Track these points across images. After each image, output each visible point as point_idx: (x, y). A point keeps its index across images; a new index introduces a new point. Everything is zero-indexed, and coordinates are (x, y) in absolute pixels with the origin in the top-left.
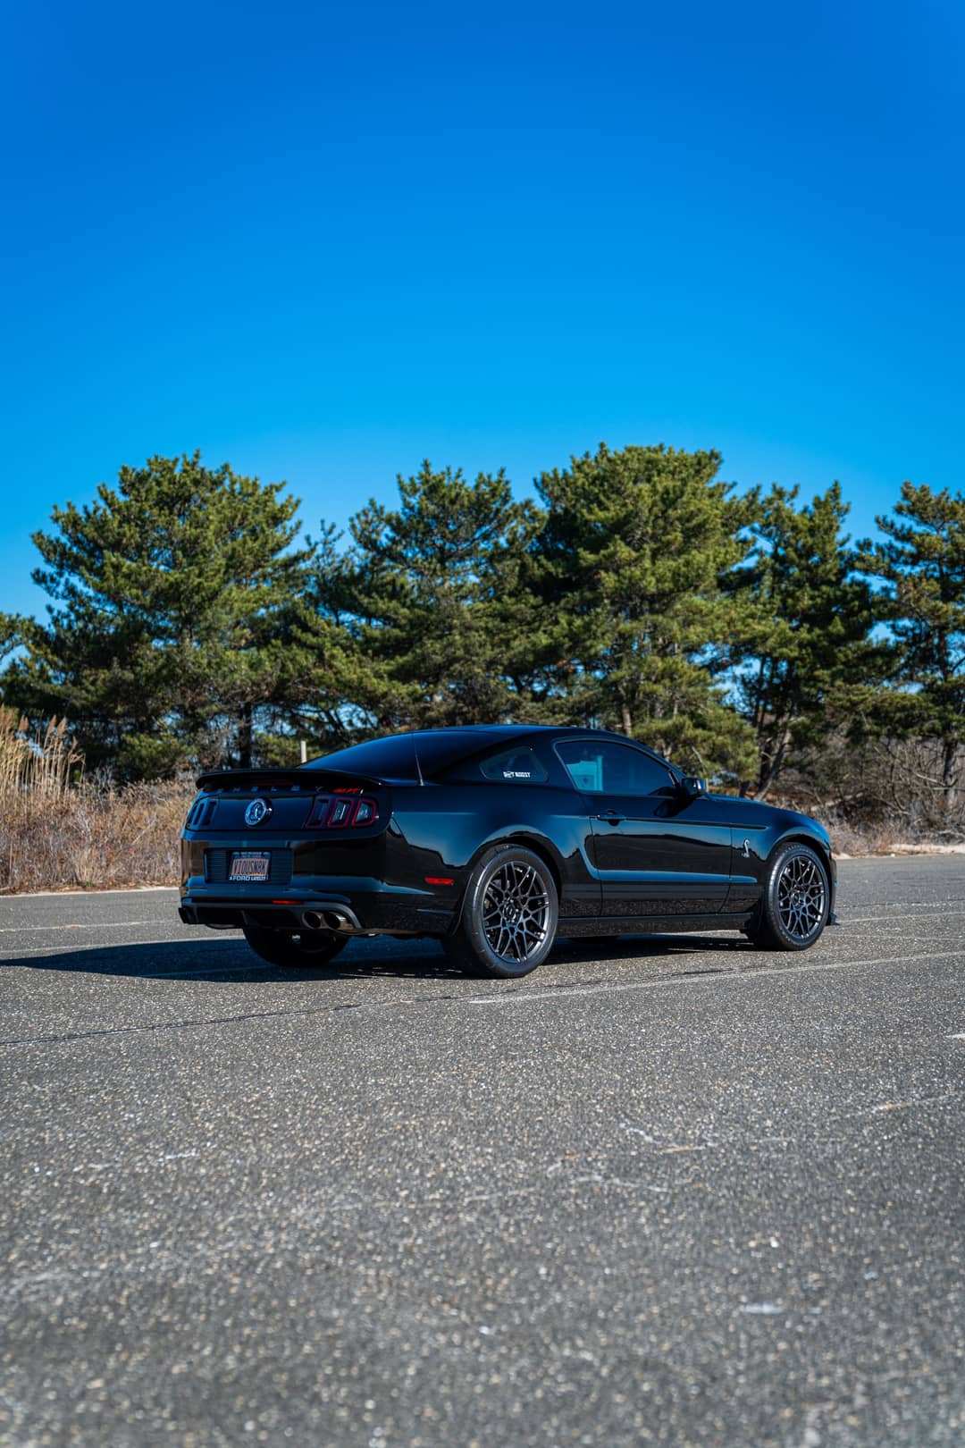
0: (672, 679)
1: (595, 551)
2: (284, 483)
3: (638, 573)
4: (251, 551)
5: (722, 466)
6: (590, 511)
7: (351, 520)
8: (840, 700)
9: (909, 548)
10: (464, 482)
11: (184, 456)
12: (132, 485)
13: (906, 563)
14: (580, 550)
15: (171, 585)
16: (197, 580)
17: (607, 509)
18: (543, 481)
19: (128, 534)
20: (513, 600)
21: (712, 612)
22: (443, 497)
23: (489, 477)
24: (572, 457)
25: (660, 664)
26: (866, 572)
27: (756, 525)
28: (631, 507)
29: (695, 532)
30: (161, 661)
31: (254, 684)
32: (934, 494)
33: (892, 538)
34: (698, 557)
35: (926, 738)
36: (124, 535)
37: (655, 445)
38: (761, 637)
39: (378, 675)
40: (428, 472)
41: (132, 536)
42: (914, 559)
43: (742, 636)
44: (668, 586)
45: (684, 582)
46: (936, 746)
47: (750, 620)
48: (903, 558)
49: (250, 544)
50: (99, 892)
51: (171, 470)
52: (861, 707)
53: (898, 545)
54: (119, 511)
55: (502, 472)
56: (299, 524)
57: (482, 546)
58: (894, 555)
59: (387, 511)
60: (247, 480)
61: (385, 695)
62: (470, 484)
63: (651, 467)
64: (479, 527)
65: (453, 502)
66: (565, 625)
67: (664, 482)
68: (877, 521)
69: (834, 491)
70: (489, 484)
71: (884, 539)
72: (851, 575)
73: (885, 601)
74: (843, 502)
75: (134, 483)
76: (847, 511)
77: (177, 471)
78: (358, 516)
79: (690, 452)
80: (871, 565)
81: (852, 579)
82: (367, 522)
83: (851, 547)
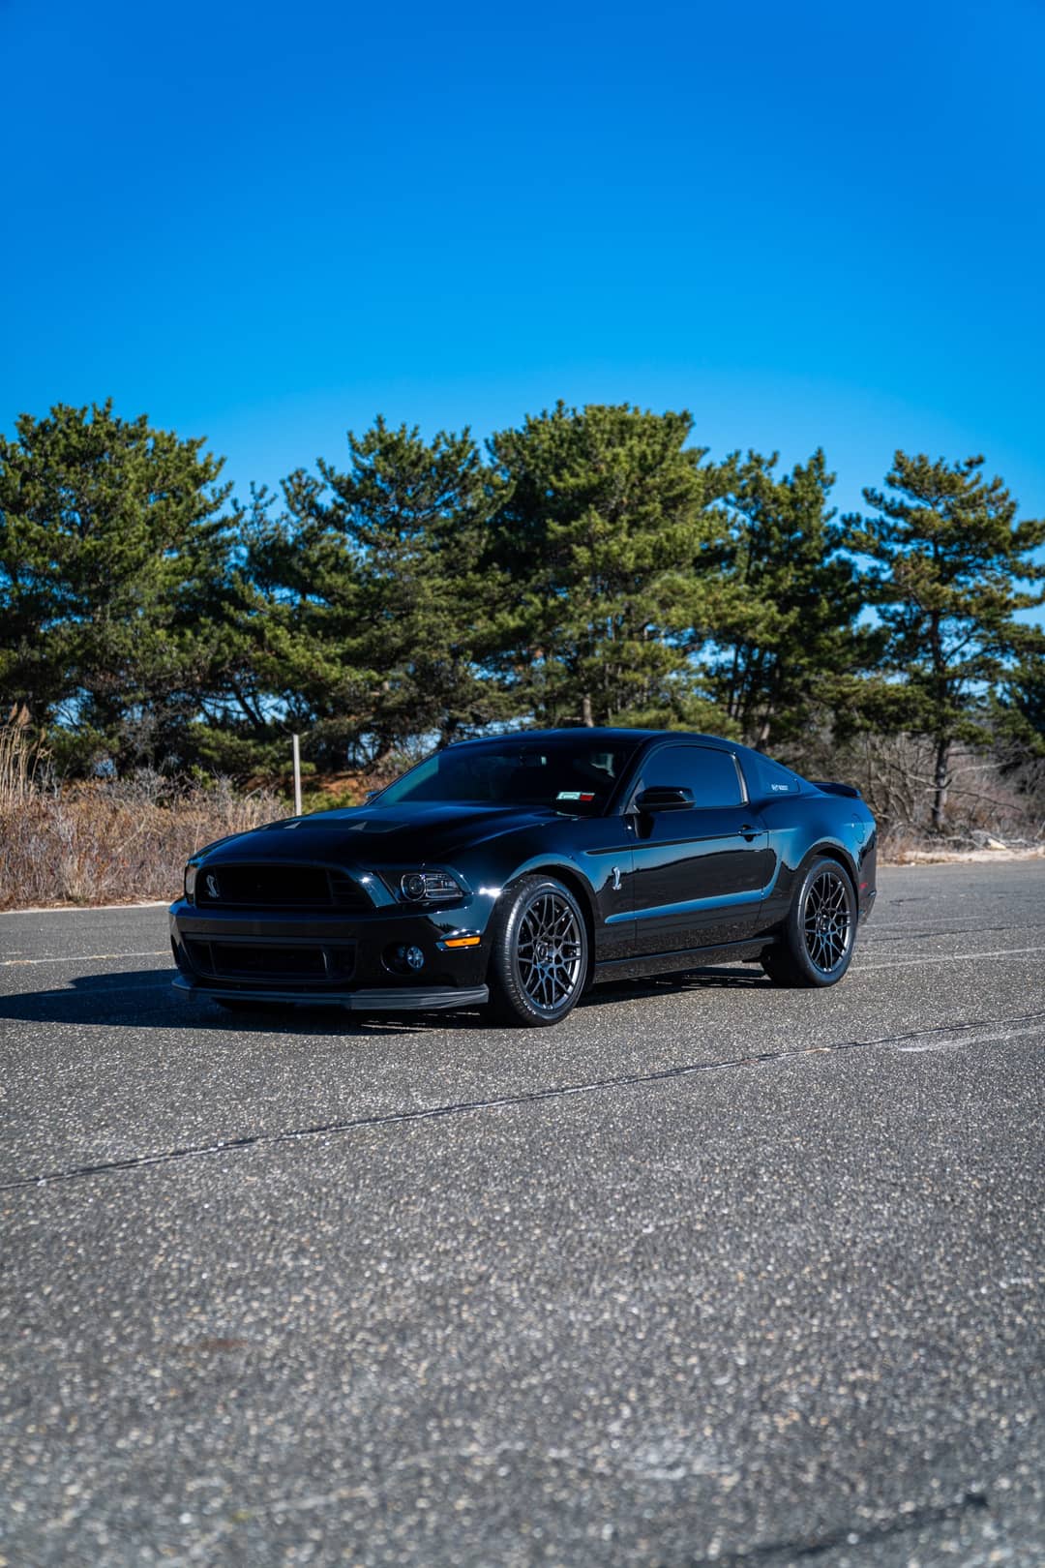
0: (654, 667)
1: (564, 522)
2: (204, 439)
3: (616, 548)
4: (175, 515)
5: (693, 430)
6: (560, 478)
7: (283, 482)
8: (829, 691)
9: (902, 524)
10: (421, 441)
11: (94, 406)
12: (35, 436)
13: (897, 541)
14: (549, 521)
15: (89, 552)
16: (120, 548)
17: (577, 476)
18: (496, 442)
19: (32, 494)
20: (478, 576)
21: (695, 592)
22: (402, 457)
23: (453, 436)
24: (527, 416)
25: (640, 650)
26: (854, 550)
27: (731, 497)
28: (605, 474)
29: (675, 503)
30: (77, 641)
31: (185, 668)
32: (932, 462)
33: (882, 513)
34: (681, 530)
35: (915, 734)
36: (28, 494)
37: (619, 404)
38: (751, 621)
39: (329, 660)
40: (381, 429)
41: (36, 496)
42: (906, 537)
43: (730, 620)
44: (648, 562)
45: (665, 558)
46: (927, 742)
47: (737, 603)
48: (895, 535)
49: (174, 508)
50: (95, 908)
51: (79, 420)
52: (852, 699)
53: (890, 521)
54: (19, 467)
55: (467, 430)
56: (230, 486)
57: (443, 514)
58: (885, 532)
59: (337, 472)
60: (162, 434)
61: (336, 682)
62: (428, 444)
63: (624, 428)
64: (442, 493)
65: (414, 464)
66: (540, 606)
67: (639, 447)
68: (865, 493)
69: (817, 459)
70: (452, 444)
71: (873, 513)
72: (835, 553)
73: (874, 582)
74: (828, 471)
75: (36, 435)
76: (832, 481)
77: (88, 421)
78: (291, 479)
79: (658, 412)
80: (860, 543)
81: (838, 557)
82: (300, 485)
83: (836, 521)
